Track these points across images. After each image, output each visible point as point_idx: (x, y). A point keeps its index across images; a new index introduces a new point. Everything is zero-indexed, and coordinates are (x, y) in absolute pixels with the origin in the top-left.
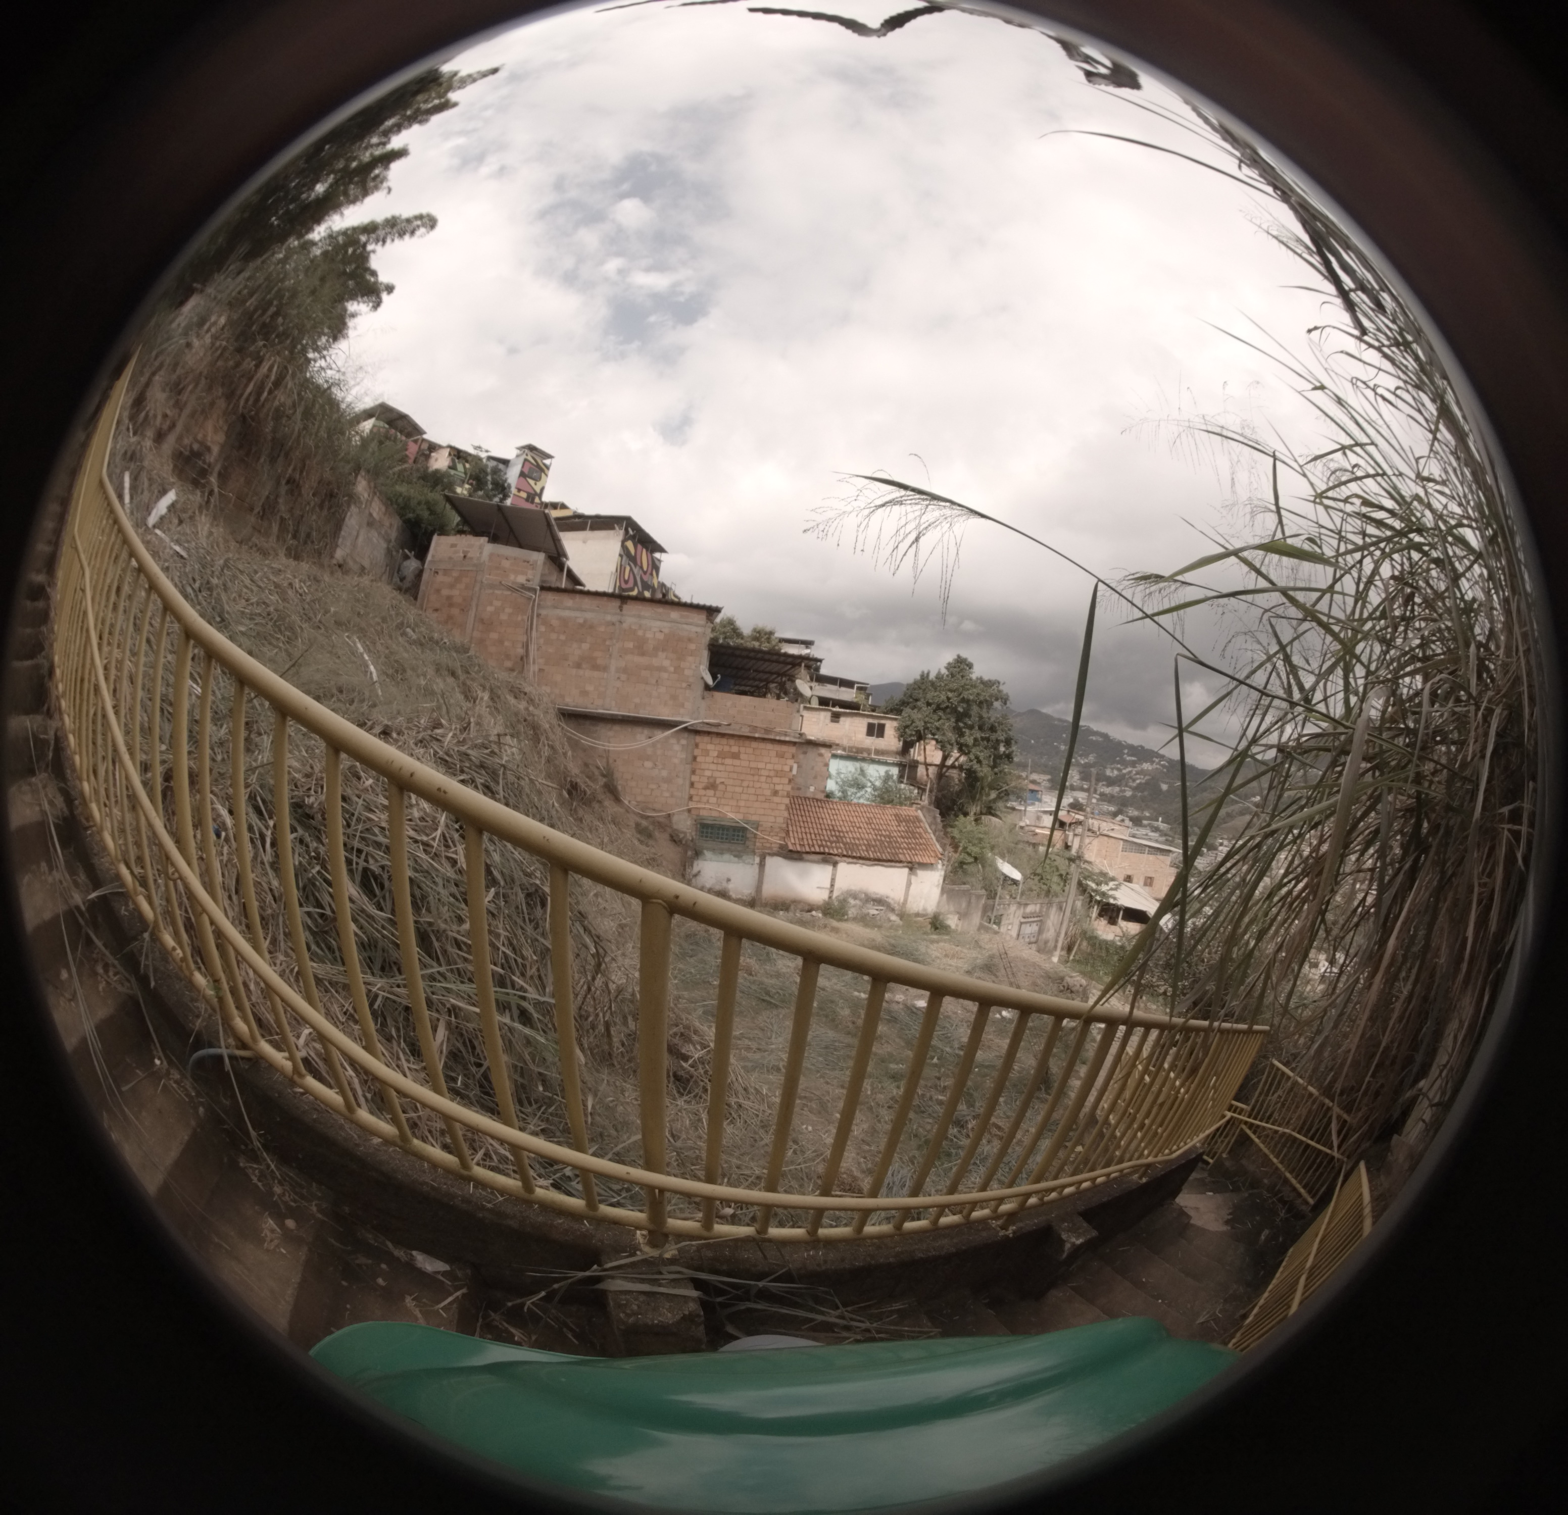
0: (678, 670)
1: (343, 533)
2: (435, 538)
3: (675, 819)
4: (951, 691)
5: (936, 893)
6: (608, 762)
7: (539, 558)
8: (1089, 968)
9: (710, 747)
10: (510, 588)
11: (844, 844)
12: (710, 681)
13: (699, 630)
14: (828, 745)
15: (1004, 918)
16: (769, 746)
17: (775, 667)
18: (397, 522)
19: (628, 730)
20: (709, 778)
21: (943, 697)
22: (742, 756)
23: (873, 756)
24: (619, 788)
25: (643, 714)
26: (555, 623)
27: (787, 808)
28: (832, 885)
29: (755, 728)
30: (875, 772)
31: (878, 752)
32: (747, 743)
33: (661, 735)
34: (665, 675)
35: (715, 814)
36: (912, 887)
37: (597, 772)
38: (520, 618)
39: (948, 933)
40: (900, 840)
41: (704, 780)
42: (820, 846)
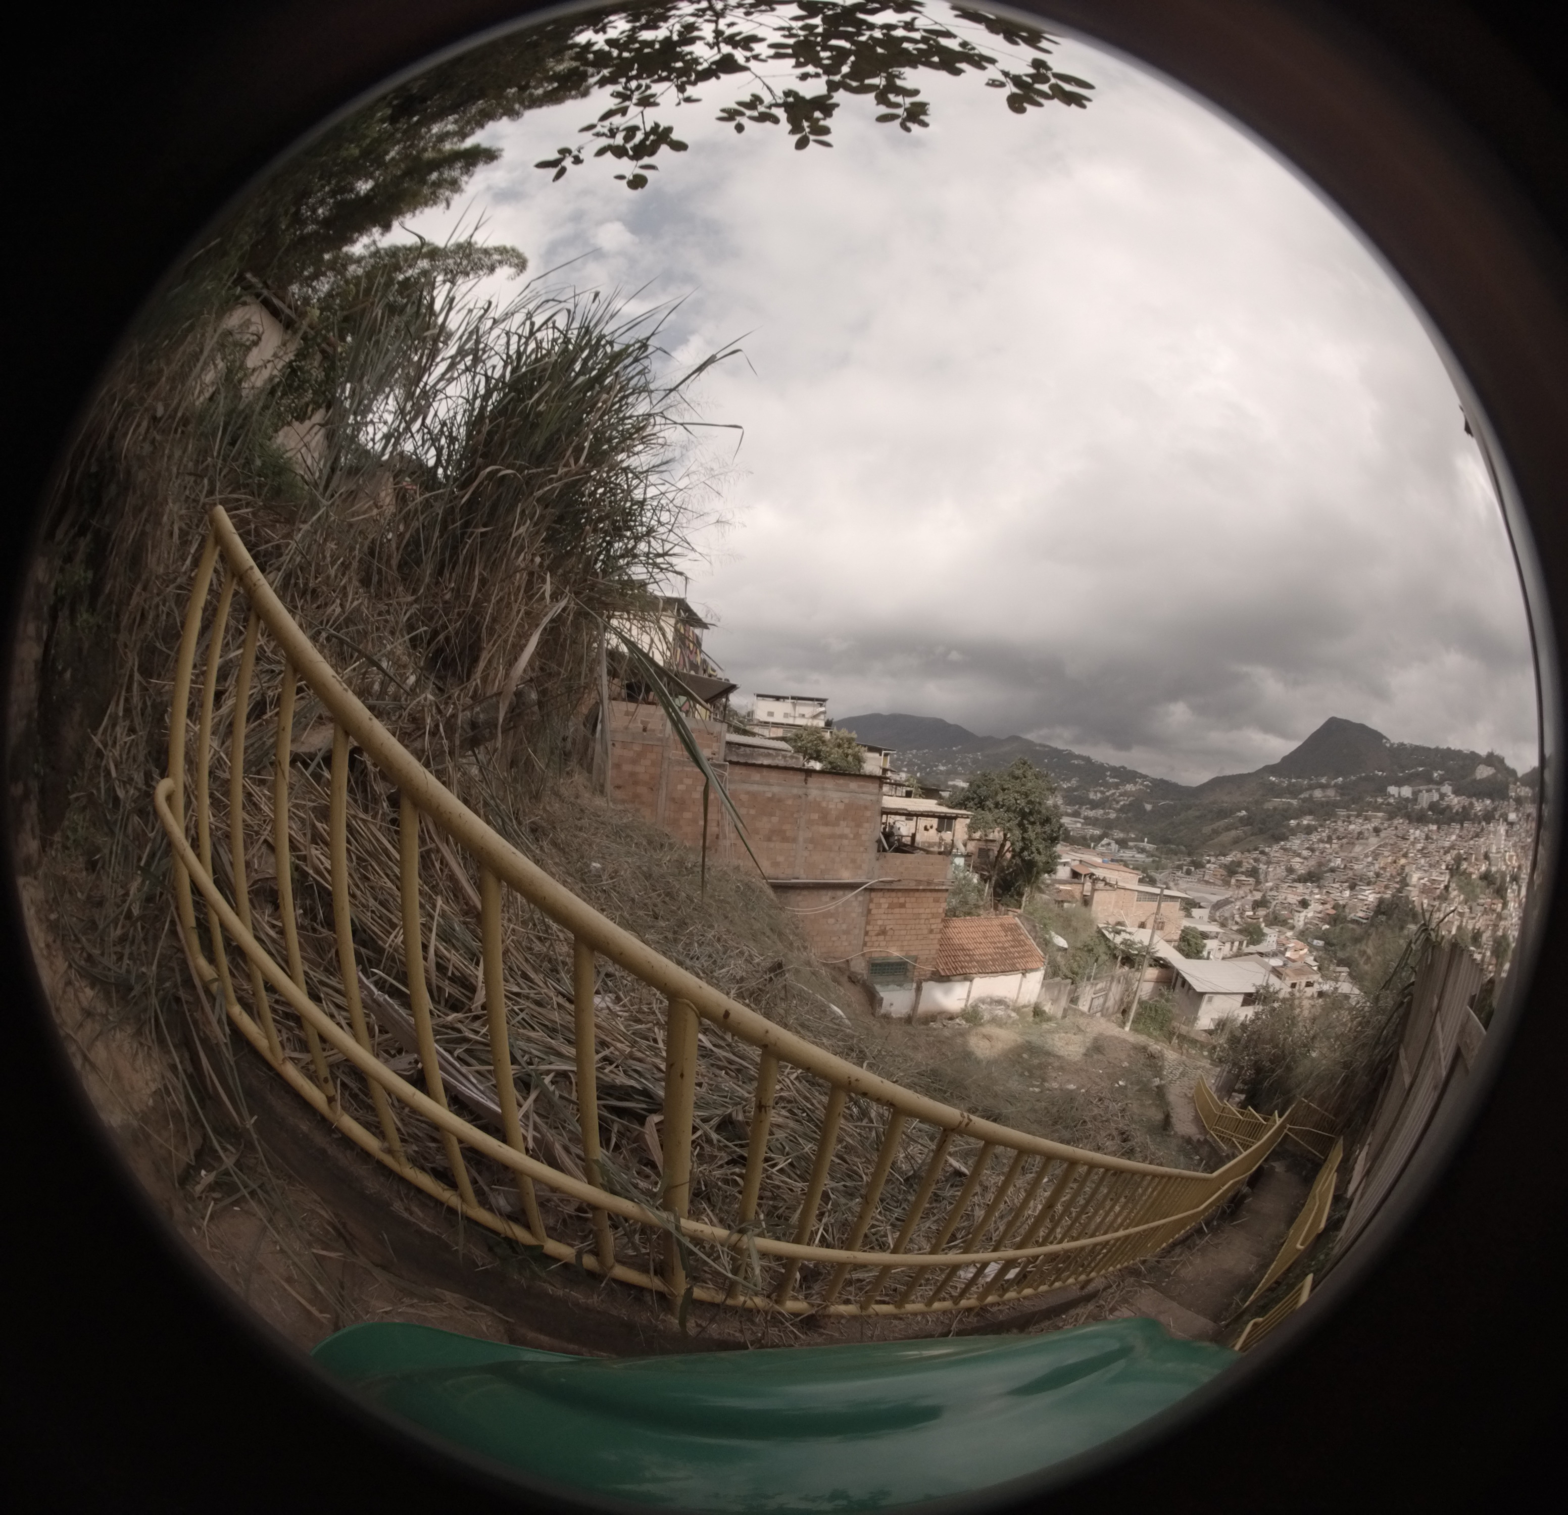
0: (857, 836)
9: (882, 900)
11: (976, 962)
13: (874, 798)
15: (1081, 997)
19: (814, 892)
20: (881, 926)
25: (827, 879)
26: (743, 797)
28: (968, 996)
29: (919, 882)
33: (848, 895)
34: (846, 842)
35: (884, 955)
36: (1023, 987)
39: (1049, 1019)
40: (1012, 950)
41: (877, 928)
42: (962, 967)
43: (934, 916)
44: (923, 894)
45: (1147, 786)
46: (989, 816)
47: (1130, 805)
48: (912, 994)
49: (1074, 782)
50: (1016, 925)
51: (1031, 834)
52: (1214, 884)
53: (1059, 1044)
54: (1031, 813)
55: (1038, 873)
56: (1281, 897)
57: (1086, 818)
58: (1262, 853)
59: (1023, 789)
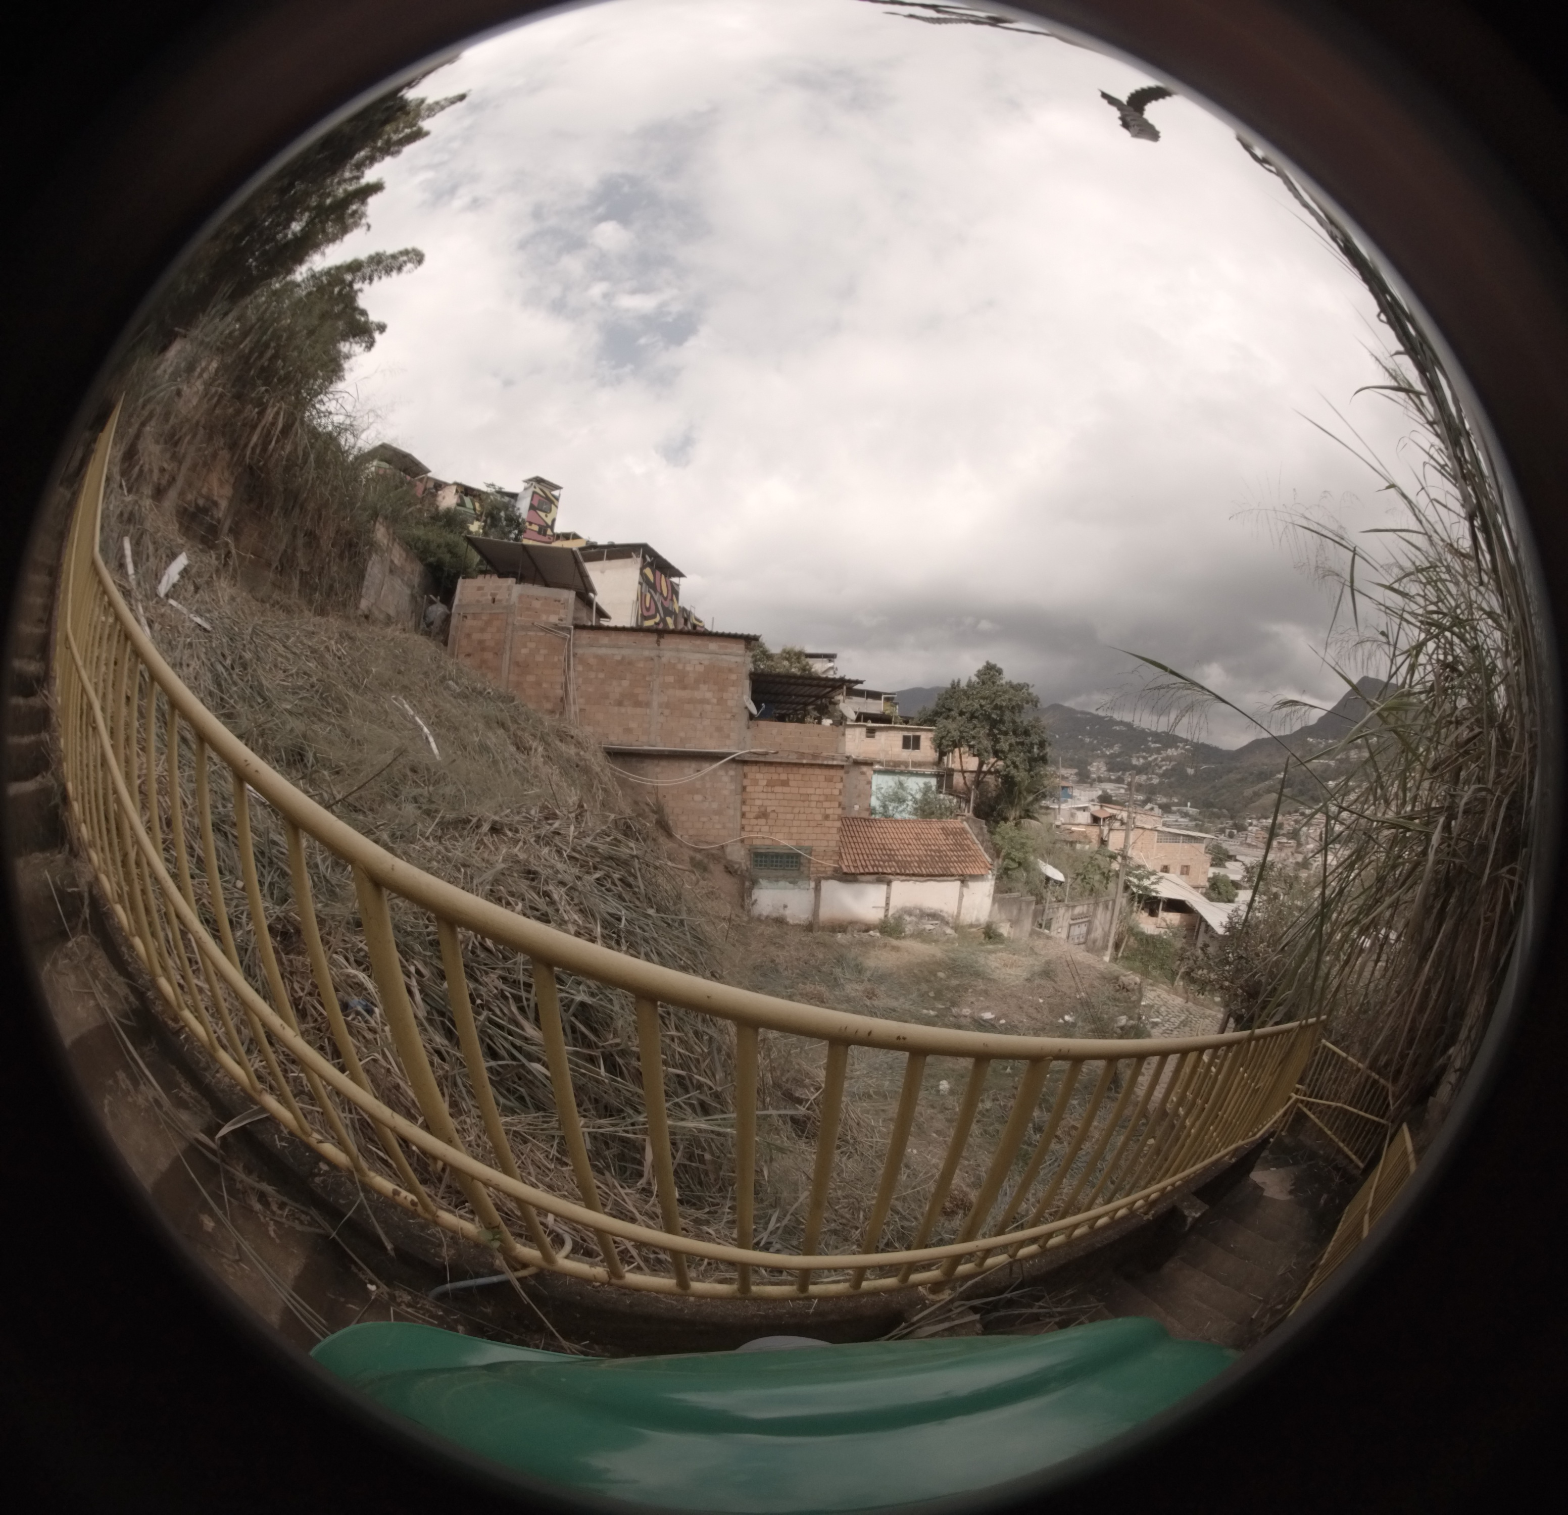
0: (721, 701)
1: (366, 583)
2: (460, 581)
3: (728, 850)
4: (984, 698)
5: (988, 902)
6: (657, 798)
7: (569, 596)
8: (1138, 964)
9: (758, 776)
10: (543, 629)
11: (897, 862)
12: (754, 710)
13: (739, 659)
14: (869, 763)
15: (1054, 922)
16: (818, 771)
17: (815, 691)
18: (418, 567)
19: (676, 765)
20: (759, 807)
21: (977, 706)
22: (791, 783)
23: (910, 768)
24: (671, 823)
25: (690, 748)
26: (592, 661)
27: (839, 830)
28: (887, 904)
29: (802, 755)
30: (915, 785)
31: (916, 764)
32: (795, 769)
33: (709, 768)
34: (708, 707)
35: (768, 842)
36: (965, 899)
37: (647, 809)
38: (556, 659)
39: (1000, 940)
40: (950, 853)
41: (756, 809)
42: (877, 867)
44: (810, 771)
45: (1188, 750)
47: (1173, 769)
48: (812, 893)
49: (1117, 748)
50: (963, 829)
52: (1256, 847)
53: (997, 965)
58: (1303, 814)
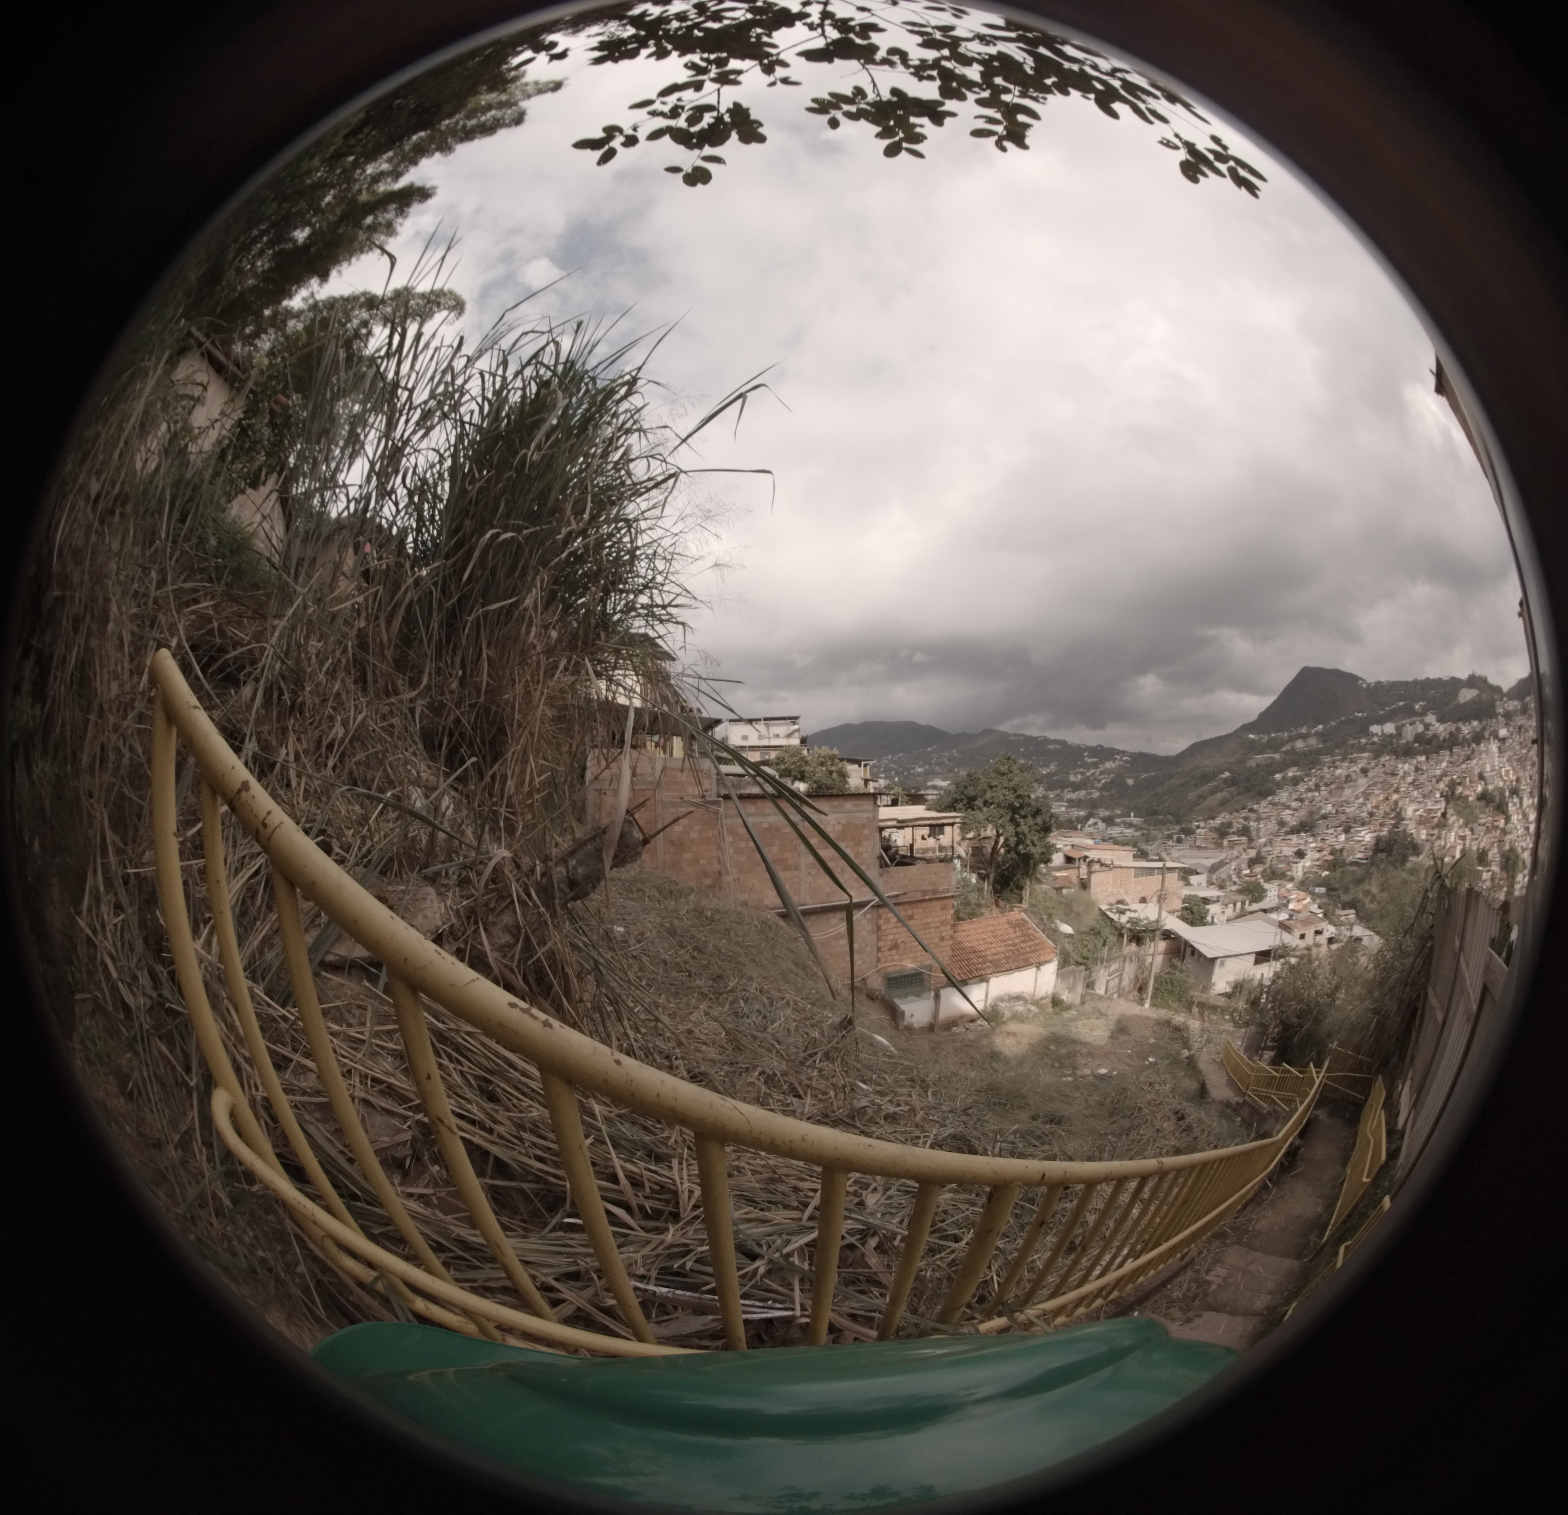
9: (890, 916)
11: (990, 962)
15: (1097, 981)
16: (935, 903)
19: (825, 919)
20: (892, 941)
22: (916, 917)
25: (836, 901)
28: (987, 997)
29: (925, 892)
32: (919, 905)
35: (898, 968)
36: (1039, 980)
39: (1069, 1007)
40: (1023, 945)
41: (889, 943)
42: (977, 970)
43: (943, 923)
44: (930, 904)
45: (1126, 761)
46: (980, 816)
47: (1112, 782)
48: (932, 1001)
49: (1053, 767)
50: (1023, 920)
51: (1024, 828)
52: (1206, 848)
53: (1083, 1031)
54: (1021, 807)
55: (1036, 865)
56: (1276, 852)
57: (1069, 801)
58: (1251, 810)
59: (1011, 784)
